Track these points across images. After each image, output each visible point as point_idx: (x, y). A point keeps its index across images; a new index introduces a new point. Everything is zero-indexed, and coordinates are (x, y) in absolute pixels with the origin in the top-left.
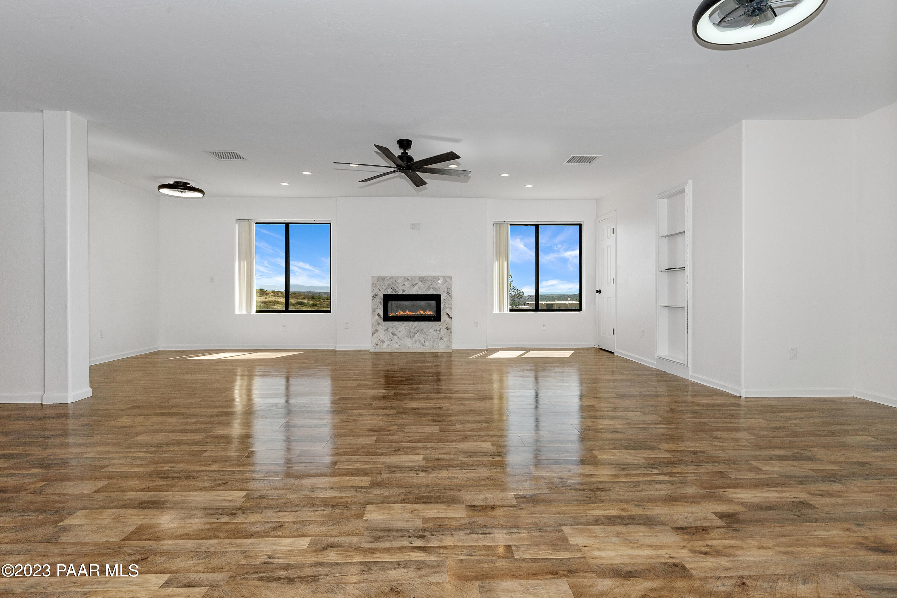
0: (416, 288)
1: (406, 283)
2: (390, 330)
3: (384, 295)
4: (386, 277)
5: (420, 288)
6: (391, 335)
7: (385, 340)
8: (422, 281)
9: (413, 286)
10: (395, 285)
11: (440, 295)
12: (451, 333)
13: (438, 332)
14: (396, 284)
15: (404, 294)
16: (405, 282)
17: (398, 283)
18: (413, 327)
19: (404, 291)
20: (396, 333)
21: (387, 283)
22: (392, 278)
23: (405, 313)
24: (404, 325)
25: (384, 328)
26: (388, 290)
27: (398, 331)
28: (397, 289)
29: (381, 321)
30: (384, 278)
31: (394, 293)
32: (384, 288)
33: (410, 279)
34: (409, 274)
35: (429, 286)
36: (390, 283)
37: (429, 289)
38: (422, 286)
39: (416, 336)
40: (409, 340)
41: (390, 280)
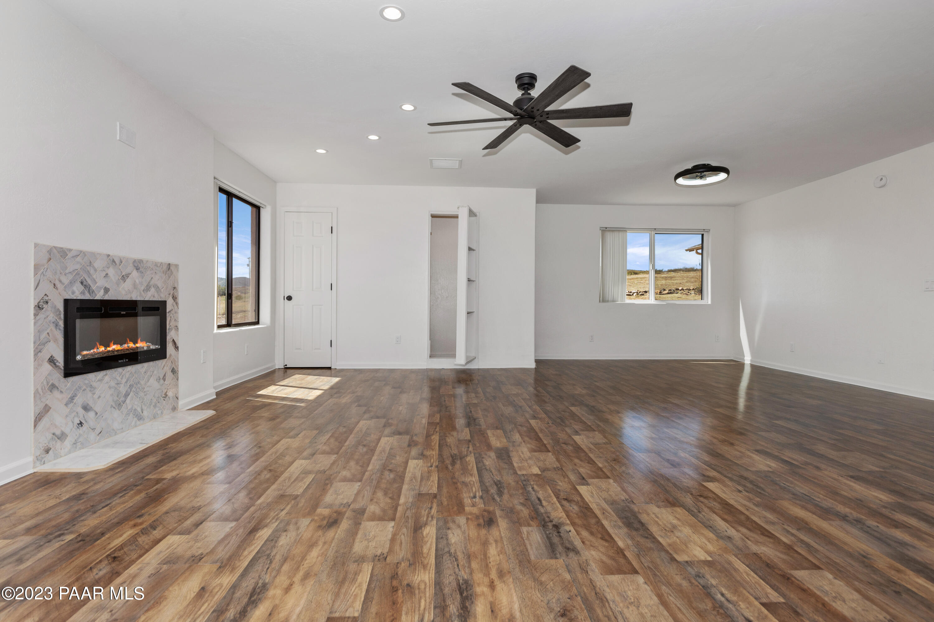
0: (128, 284)
1: (111, 272)
2: (79, 400)
3: (66, 302)
4: (70, 250)
5: (135, 286)
6: (81, 411)
7: (67, 430)
8: (137, 269)
9: (124, 278)
10: (89, 273)
11: (166, 301)
12: (177, 379)
13: (162, 381)
14: (92, 271)
15: (107, 298)
16: (108, 268)
17: (96, 270)
18: (124, 380)
19: (107, 290)
20: (91, 404)
21: (72, 266)
22: (81, 253)
23: (109, 349)
24: (107, 378)
25: (66, 397)
26: (75, 288)
27: (96, 396)
28: (94, 288)
29: (57, 376)
30: (63, 253)
31: (87, 297)
32: (66, 280)
33: (117, 262)
34: (117, 252)
35: (149, 283)
36: (78, 267)
37: (148, 288)
38: (137, 281)
39: (128, 401)
40: (116, 413)
41: (79, 259)
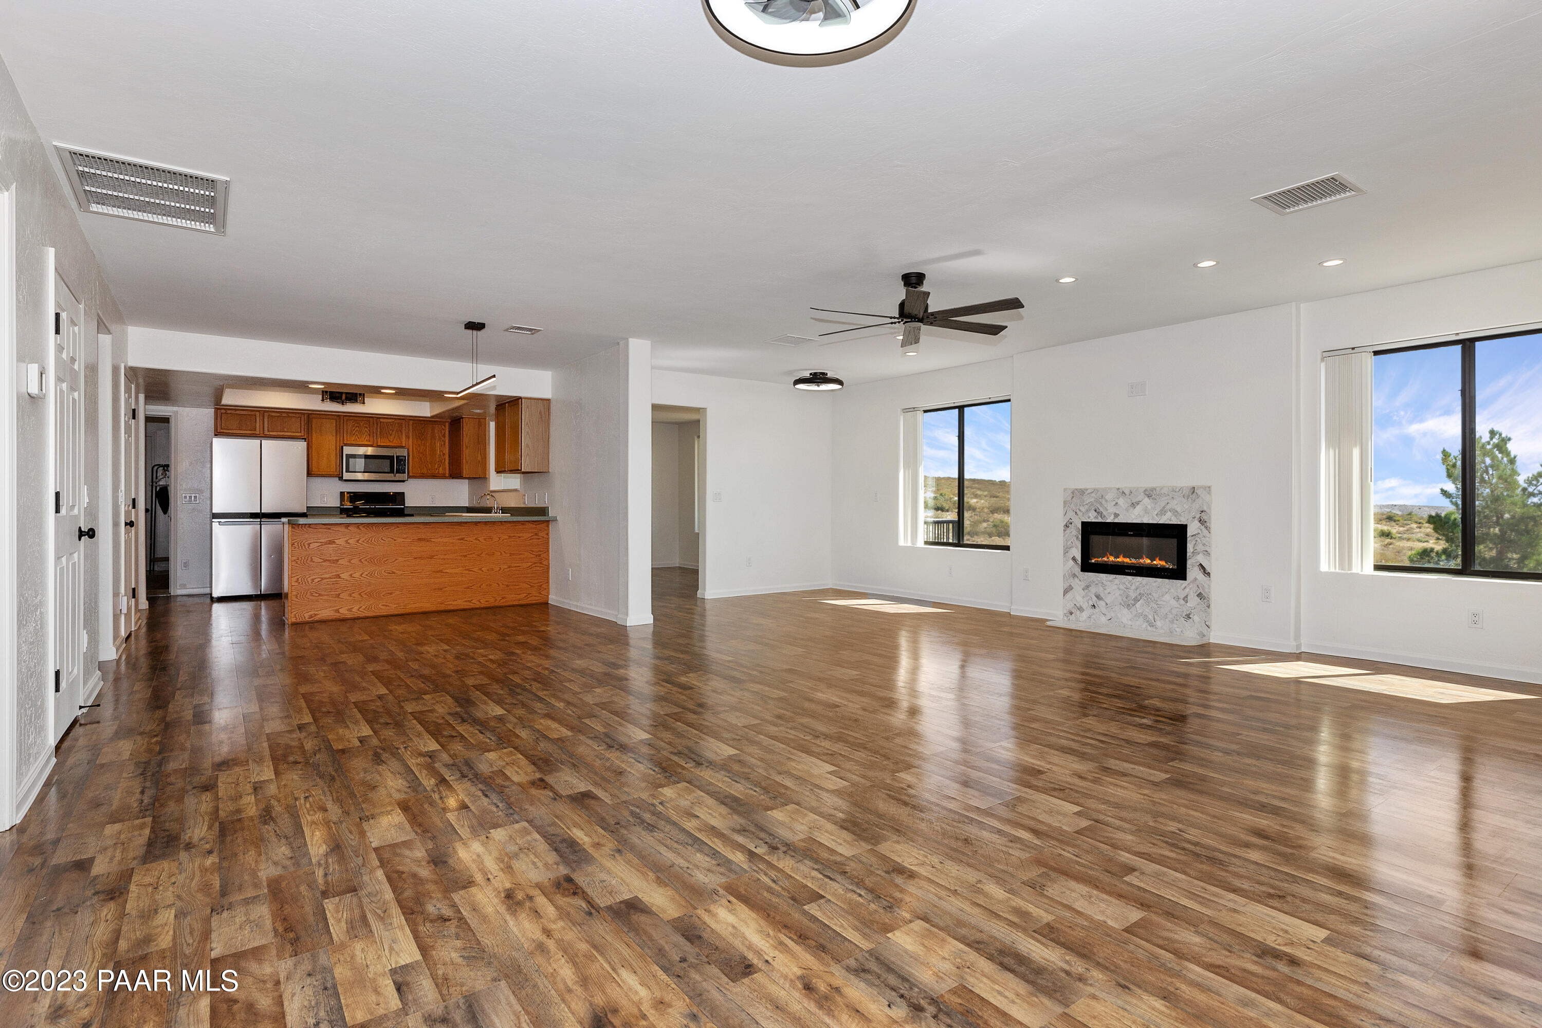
0: (1139, 509)
1: (1121, 501)
2: (1093, 589)
3: (1083, 523)
4: (1087, 490)
5: (1146, 510)
6: (1094, 598)
7: (1084, 607)
8: (1149, 496)
9: (1133, 505)
10: (1101, 503)
11: (1186, 526)
12: (1209, 607)
13: (1182, 602)
14: (1104, 502)
15: (1116, 521)
16: (1118, 498)
17: (1106, 501)
18: (1133, 587)
19: (1116, 515)
20: (1102, 595)
21: (1088, 499)
22: (1095, 490)
23: (1119, 559)
24: (1117, 581)
25: (1083, 584)
26: (1090, 515)
27: (1107, 592)
28: (1105, 513)
29: (1077, 569)
30: (1082, 492)
31: (1100, 520)
32: (1083, 509)
33: (1127, 492)
34: (1125, 485)
35: (1164, 507)
36: (1092, 500)
37: (1163, 512)
38: (1149, 507)
39: (1138, 605)
40: (1125, 611)
41: (1093, 495)
